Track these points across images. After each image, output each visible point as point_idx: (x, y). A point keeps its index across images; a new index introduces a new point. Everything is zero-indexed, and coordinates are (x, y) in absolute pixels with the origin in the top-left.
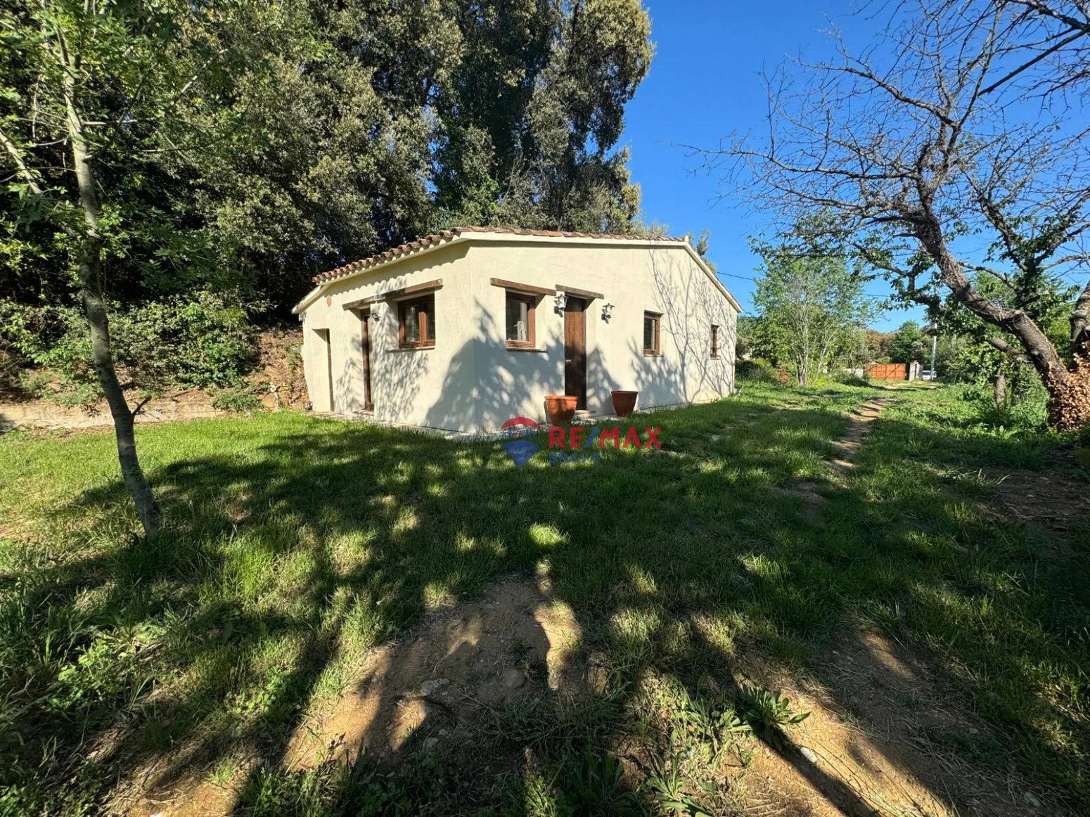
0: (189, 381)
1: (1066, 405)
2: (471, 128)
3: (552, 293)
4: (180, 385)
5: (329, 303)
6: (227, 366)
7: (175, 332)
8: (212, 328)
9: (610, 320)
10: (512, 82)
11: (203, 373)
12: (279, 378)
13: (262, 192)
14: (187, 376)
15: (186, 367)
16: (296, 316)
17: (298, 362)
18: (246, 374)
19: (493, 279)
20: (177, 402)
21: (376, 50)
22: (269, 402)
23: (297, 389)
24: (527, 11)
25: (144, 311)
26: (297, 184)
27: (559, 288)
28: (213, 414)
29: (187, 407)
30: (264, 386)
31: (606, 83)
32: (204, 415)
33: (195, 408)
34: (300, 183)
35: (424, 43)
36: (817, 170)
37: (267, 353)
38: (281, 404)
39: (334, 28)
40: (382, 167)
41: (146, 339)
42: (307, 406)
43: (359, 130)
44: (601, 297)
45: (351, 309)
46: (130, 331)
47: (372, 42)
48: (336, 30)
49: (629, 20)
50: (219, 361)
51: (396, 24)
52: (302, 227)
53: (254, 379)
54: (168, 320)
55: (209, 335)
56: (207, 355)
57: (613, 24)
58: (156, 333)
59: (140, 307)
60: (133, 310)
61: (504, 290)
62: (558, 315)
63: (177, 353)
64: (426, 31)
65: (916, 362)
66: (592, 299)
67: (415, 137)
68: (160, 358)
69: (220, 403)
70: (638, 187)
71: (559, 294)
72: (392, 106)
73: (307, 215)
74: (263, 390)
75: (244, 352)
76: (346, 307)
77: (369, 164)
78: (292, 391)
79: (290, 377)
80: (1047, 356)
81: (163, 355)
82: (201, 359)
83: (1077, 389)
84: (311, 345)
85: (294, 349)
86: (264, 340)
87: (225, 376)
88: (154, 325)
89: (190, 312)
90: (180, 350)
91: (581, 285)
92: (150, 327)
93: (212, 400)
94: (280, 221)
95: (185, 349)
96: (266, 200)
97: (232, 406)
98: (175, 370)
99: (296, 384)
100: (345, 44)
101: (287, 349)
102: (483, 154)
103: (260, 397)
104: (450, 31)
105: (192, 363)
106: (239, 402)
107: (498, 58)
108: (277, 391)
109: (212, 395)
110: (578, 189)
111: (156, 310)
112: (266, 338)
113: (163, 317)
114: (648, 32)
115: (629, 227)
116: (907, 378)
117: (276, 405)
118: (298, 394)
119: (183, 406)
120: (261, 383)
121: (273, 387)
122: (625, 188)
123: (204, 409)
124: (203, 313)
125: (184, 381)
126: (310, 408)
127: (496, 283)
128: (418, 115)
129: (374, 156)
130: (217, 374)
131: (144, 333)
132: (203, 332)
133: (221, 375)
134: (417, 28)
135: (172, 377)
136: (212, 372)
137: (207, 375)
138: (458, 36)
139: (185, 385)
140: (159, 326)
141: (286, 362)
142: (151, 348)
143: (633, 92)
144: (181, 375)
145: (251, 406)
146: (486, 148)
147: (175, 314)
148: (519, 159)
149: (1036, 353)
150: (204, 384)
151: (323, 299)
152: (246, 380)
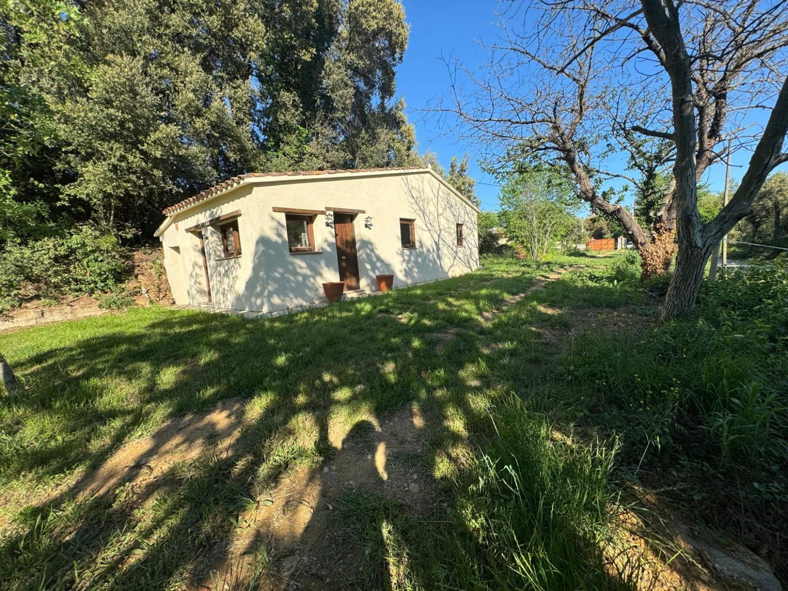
0: (80, 290)
1: (650, 265)
2: (282, 93)
3: (323, 213)
4: (73, 294)
5: (177, 228)
6: (107, 278)
7: (66, 257)
8: (93, 252)
9: (372, 227)
10: (307, 58)
11: (90, 284)
12: (148, 283)
13: (118, 154)
14: (78, 287)
15: (76, 280)
16: (158, 238)
17: (162, 271)
18: (122, 282)
19: (273, 208)
20: (72, 306)
21: (202, 41)
22: (141, 301)
23: (163, 290)
24: (312, 6)
25: (39, 243)
26: (143, 146)
27: (328, 209)
28: (99, 313)
29: (79, 309)
30: (137, 290)
31: (382, 53)
32: (93, 314)
33: (86, 310)
34: (146, 145)
35: (236, 33)
36: (490, 120)
37: (139, 266)
38: (151, 302)
39: (168, 27)
40: (214, 126)
41: (42, 263)
42: (171, 301)
43: (193, 101)
44: (363, 212)
45: (191, 232)
46: (30, 259)
47: (198, 35)
48: (169, 28)
49: (386, 10)
50: (100, 275)
51: (215, 21)
52: (153, 175)
53: (130, 285)
54: (59, 249)
55: (91, 257)
56: (91, 271)
57: (374, 14)
58: (50, 258)
59: (36, 241)
60: (31, 243)
61: (284, 214)
62: (329, 228)
63: (69, 272)
64: (237, 25)
65: (622, 237)
66: (356, 214)
67: (239, 102)
68: (55, 277)
69: (104, 305)
70: (413, 127)
71: (328, 213)
72: (219, 80)
73: (155, 167)
74: (137, 293)
75: (120, 267)
76: (188, 230)
77: (204, 124)
78: (159, 292)
79: (157, 281)
80: (637, 234)
81: (56, 273)
82: (88, 274)
83: (655, 254)
84: (169, 258)
85: (158, 261)
86: (136, 257)
87: (107, 285)
88: (48, 253)
89: (74, 241)
90: (71, 269)
91: (346, 205)
92: (45, 254)
93: (98, 302)
94: (134, 173)
95: (75, 268)
96: (123, 158)
97: (113, 306)
98: (69, 283)
99: (162, 286)
100: (178, 38)
101: (154, 262)
102: (293, 111)
103: (135, 297)
104: (255, 24)
105: (80, 277)
106: (118, 303)
107: (295, 41)
108: (147, 292)
109: (98, 300)
110: (367, 132)
111: (49, 243)
112: (138, 255)
113: (54, 246)
114: (404, 17)
115: (408, 156)
116: (616, 249)
117: (148, 303)
118: (164, 293)
119: (76, 309)
120: (135, 288)
121: (144, 290)
122: (403, 128)
123: (92, 310)
124: (84, 242)
125: (77, 291)
126: (174, 303)
127: (276, 210)
128: (239, 87)
129: (206, 118)
130: (100, 285)
131: (41, 259)
132: (86, 255)
133: (103, 284)
134: (229, 24)
135: (67, 289)
136: (95, 282)
137: (92, 285)
138: (262, 27)
139: (76, 294)
140: (52, 254)
141: (153, 271)
142: (47, 270)
143: (401, 59)
144: (73, 287)
145: (128, 304)
146: (295, 106)
147: (63, 244)
148: (320, 114)
149: (630, 232)
150: (92, 292)
151: (173, 225)
152: (123, 286)
